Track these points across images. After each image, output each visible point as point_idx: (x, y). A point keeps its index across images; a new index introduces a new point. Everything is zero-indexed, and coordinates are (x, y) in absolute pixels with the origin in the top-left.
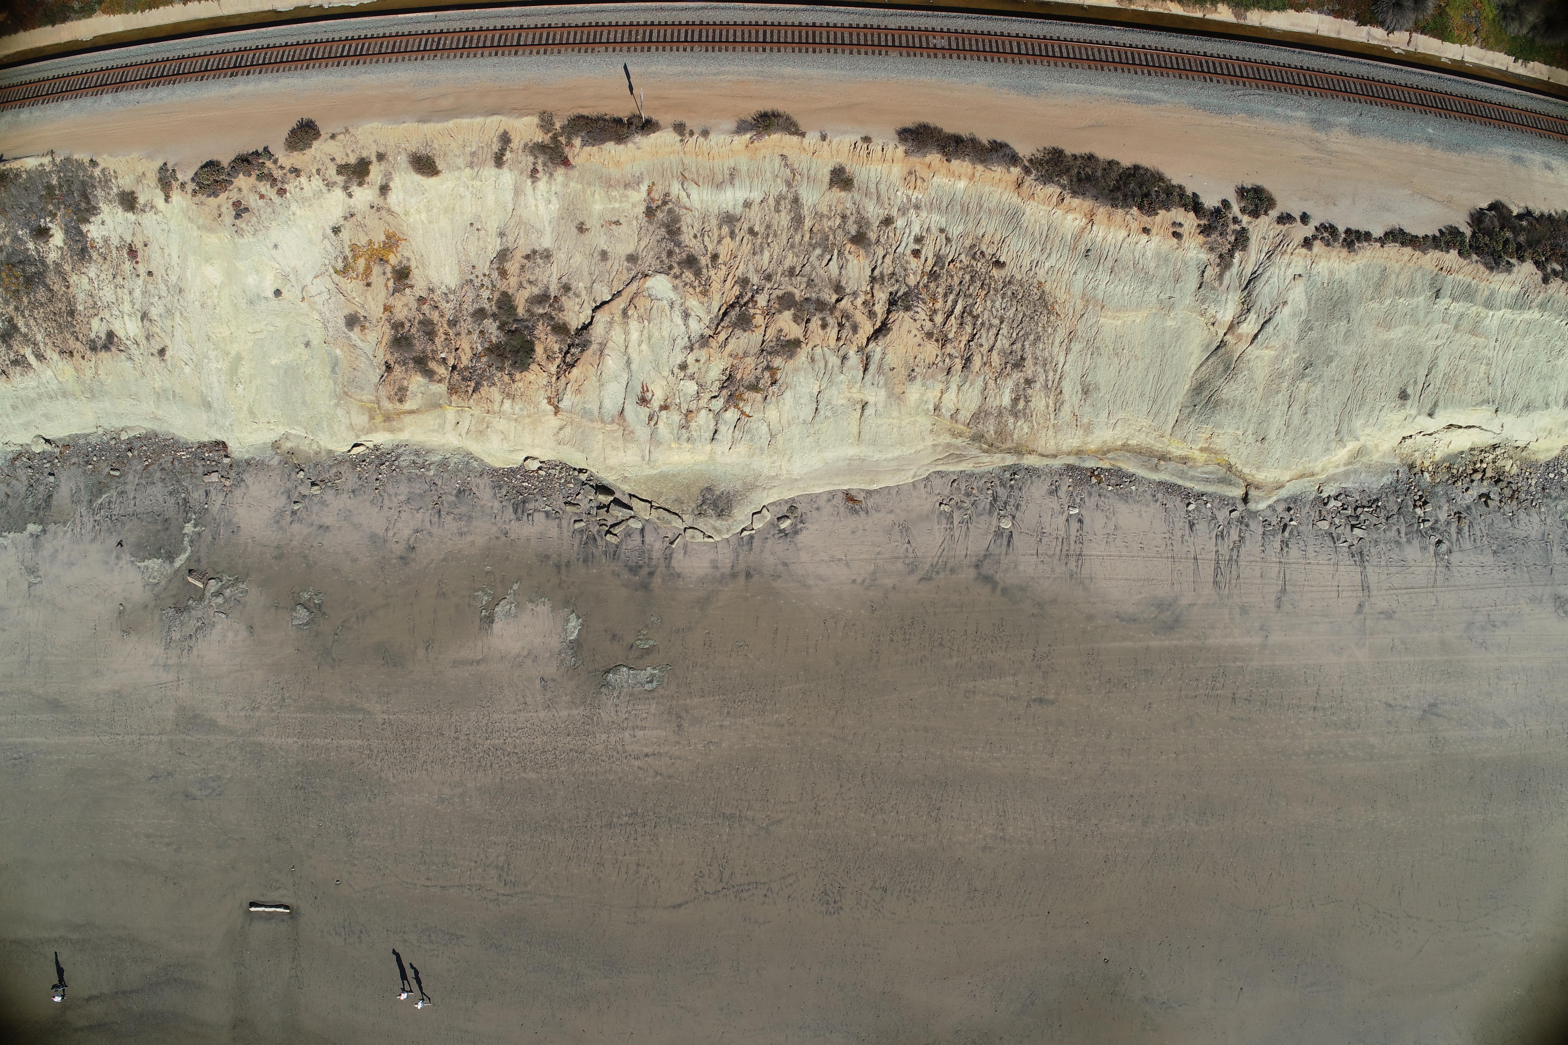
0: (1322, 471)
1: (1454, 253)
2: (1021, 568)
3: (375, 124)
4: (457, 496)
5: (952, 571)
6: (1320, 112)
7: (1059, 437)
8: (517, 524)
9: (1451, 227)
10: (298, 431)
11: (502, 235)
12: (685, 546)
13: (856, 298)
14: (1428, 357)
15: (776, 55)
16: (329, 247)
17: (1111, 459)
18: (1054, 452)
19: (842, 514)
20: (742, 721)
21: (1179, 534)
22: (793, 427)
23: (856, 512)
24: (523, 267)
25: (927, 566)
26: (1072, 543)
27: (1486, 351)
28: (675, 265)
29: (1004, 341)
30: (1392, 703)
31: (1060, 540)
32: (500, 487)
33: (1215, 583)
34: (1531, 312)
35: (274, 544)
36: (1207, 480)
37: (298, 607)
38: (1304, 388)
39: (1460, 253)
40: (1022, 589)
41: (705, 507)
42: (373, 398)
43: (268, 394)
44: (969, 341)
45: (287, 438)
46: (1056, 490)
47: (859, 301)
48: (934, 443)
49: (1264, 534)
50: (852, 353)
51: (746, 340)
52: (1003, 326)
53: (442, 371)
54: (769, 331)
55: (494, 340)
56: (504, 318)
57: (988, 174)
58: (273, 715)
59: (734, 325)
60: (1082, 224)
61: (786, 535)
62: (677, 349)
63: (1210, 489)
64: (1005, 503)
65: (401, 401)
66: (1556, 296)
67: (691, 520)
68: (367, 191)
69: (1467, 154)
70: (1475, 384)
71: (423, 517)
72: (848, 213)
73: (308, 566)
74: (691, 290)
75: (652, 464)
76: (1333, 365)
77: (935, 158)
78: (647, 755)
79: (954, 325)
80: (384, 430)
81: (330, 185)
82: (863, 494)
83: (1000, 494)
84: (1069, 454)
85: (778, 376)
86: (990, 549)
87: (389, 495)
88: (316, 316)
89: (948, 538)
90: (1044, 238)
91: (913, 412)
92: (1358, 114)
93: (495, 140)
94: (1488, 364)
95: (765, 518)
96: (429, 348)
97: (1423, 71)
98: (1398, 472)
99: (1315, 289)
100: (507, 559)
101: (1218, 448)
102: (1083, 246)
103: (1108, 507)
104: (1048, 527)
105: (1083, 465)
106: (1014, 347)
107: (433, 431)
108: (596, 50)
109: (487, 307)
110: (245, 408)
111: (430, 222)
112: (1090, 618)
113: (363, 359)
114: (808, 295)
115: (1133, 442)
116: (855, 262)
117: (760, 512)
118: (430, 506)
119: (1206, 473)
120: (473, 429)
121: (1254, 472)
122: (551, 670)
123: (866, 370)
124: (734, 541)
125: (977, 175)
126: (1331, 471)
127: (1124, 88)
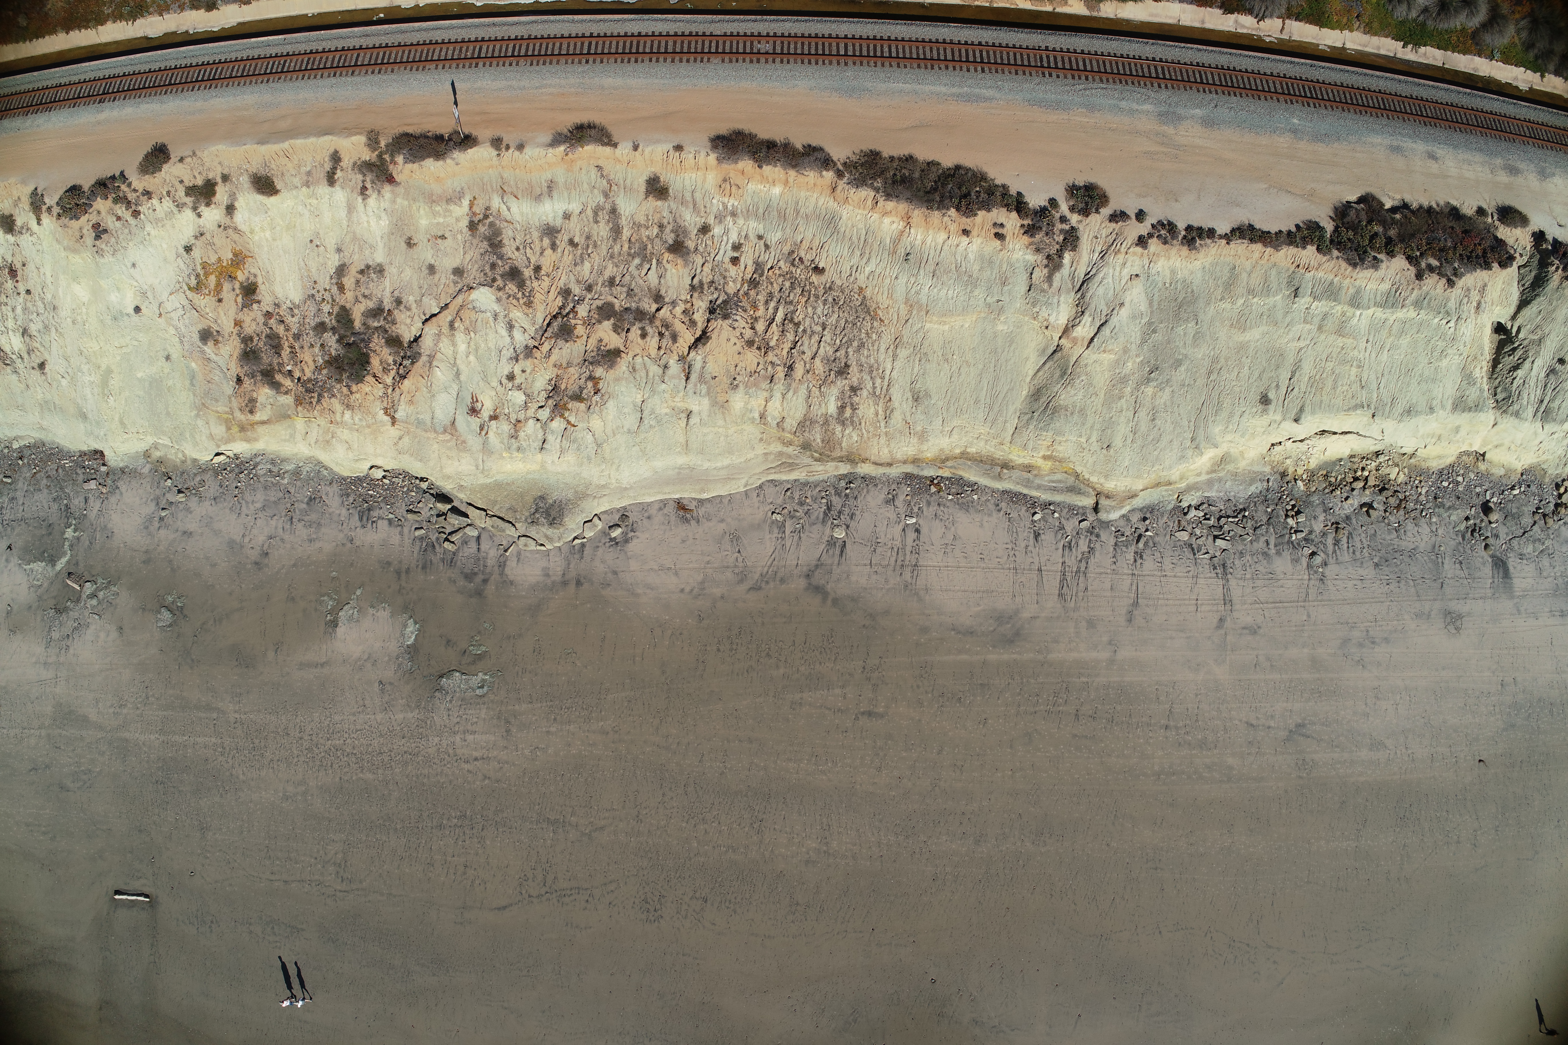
0: (1181, 479)
1: (1311, 249)
2: (854, 578)
3: (221, 147)
4: (308, 504)
5: (782, 581)
6: (1170, 104)
7: (892, 445)
8: (362, 531)
9: (1310, 221)
10: (165, 441)
11: (339, 250)
12: (519, 554)
13: (674, 307)
14: (1291, 359)
15: (598, 67)
16: (182, 265)
17: (951, 467)
18: (889, 461)
19: (672, 523)
20: (568, 727)
21: (1023, 545)
22: (618, 436)
23: (687, 521)
24: (358, 282)
25: (757, 576)
26: (908, 553)
27: (1356, 353)
28: (499, 278)
29: (828, 349)
30: (1254, 722)
31: (896, 550)
32: (348, 495)
33: (1060, 595)
34: (1405, 310)
35: (143, 549)
36: (1055, 489)
37: (163, 610)
38: (1150, 393)
39: (1318, 250)
40: (854, 600)
41: (537, 516)
42: (227, 409)
43: (136, 405)
44: (791, 349)
45: (156, 448)
46: (893, 500)
47: (679, 310)
48: (766, 451)
49: (1116, 544)
50: (673, 362)
51: (569, 351)
52: (825, 333)
53: (287, 383)
54: (590, 341)
55: (334, 353)
56: (342, 332)
57: (801, 179)
58: (138, 712)
59: (557, 336)
60: (900, 227)
61: (617, 543)
62: (504, 360)
63: (1058, 498)
64: (840, 512)
65: (251, 412)
66: (1432, 292)
67: (524, 528)
68: (215, 211)
69: (1336, 145)
70: (1345, 388)
71: (277, 524)
72: (665, 221)
73: (173, 570)
74: (515, 302)
75: (486, 473)
76: (1183, 368)
77: (746, 164)
78: (476, 759)
79: (776, 333)
80: (242, 440)
81: (180, 206)
82: (695, 503)
83: (834, 503)
84: (905, 462)
85: (600, 386)
86: (822, 559)
87: (247, 502)
88: (172, 331)
89: (779, 547)
90: (862, 242)
91: (739, 421)
92: (1213, 105)
93: (326, 159)
94: (1359, 367)
95: (596, 526)
96: (275, 361)
97: (1293, 59)
98: (1268, 481)
99: (1156, 290)
100: (352, 564)
101: (1061, 455)
102: (903, 250)
103: (947, 516)
104: (883, 536)
105: (921, 473)
106: (838, 354)
107: (285, 441)
108: (427, 67)
109: (327, 321)
110: (117, 419)
111: (274, 240)
112: (924, 630)
113: (218, 372)
114: (628, 305)
115: (972, 450)
116: (674, 271)
117: (590, 521)
118: (283, 514)
119: (1053, 482)
120: (321, 439)
121: (1102, 480)
122: (389, 674)
123: (688, 378)
124: (565, 549)
125: (791, 180)
126: (1192, 480)
127: (953, 86)
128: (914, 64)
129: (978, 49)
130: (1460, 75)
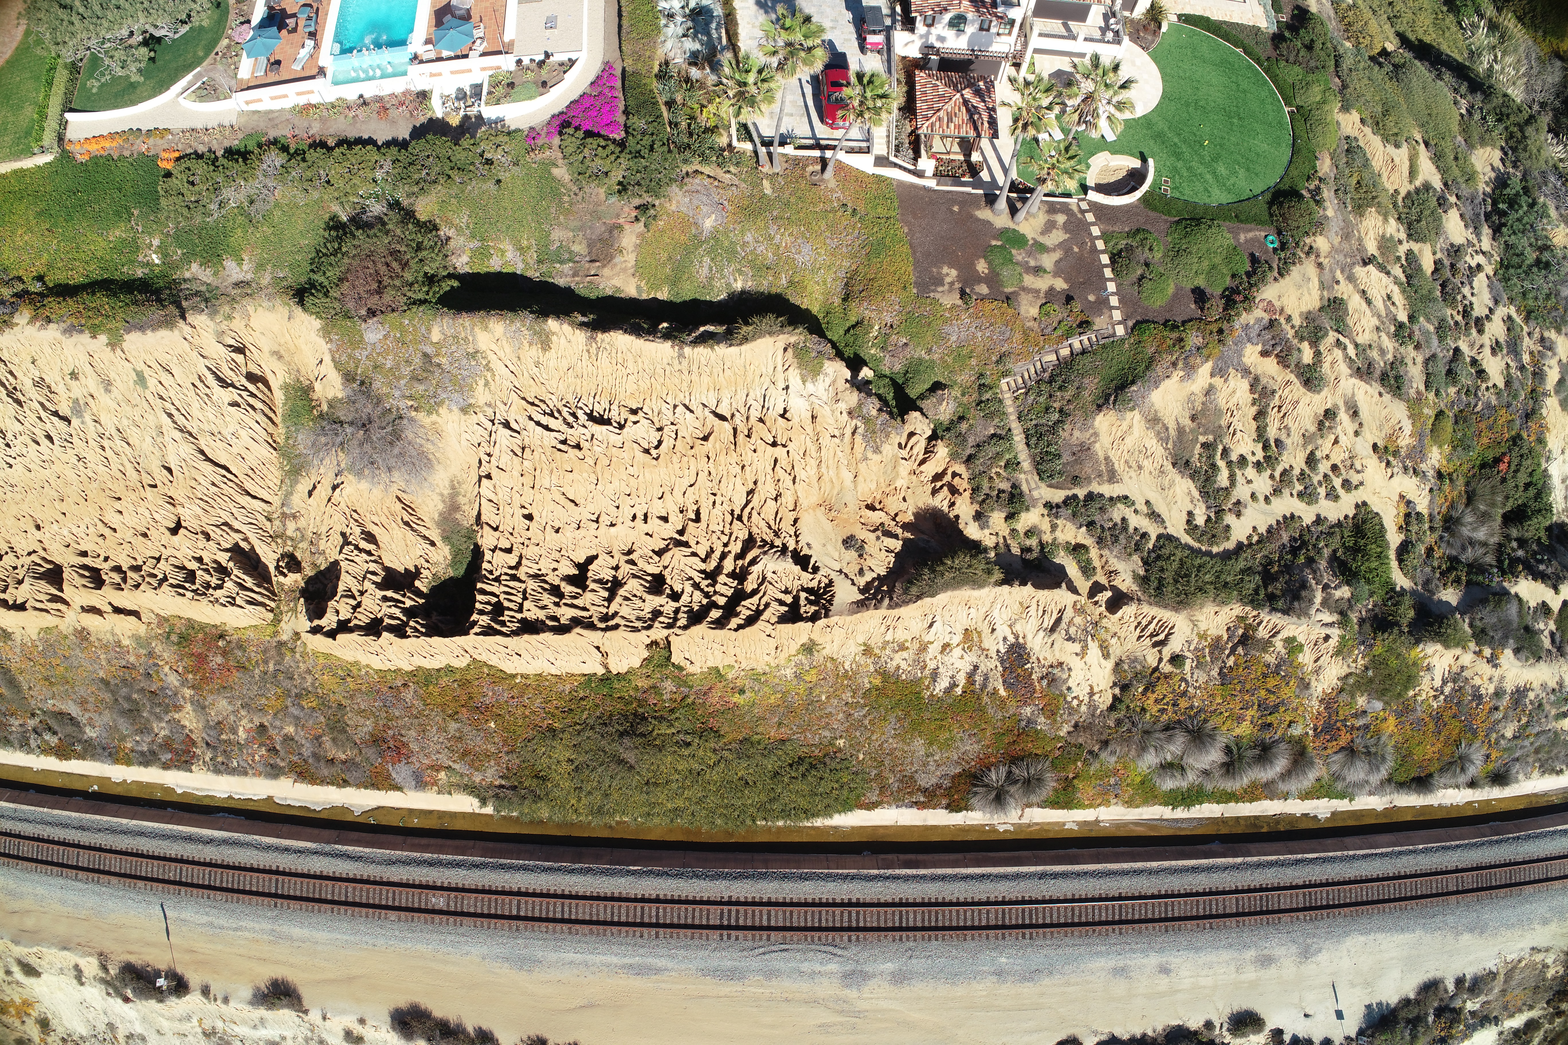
92: (908, 956)
127: (625, 956)
128: (586, 928)
129: (654, 906)
130: (1242, 822)
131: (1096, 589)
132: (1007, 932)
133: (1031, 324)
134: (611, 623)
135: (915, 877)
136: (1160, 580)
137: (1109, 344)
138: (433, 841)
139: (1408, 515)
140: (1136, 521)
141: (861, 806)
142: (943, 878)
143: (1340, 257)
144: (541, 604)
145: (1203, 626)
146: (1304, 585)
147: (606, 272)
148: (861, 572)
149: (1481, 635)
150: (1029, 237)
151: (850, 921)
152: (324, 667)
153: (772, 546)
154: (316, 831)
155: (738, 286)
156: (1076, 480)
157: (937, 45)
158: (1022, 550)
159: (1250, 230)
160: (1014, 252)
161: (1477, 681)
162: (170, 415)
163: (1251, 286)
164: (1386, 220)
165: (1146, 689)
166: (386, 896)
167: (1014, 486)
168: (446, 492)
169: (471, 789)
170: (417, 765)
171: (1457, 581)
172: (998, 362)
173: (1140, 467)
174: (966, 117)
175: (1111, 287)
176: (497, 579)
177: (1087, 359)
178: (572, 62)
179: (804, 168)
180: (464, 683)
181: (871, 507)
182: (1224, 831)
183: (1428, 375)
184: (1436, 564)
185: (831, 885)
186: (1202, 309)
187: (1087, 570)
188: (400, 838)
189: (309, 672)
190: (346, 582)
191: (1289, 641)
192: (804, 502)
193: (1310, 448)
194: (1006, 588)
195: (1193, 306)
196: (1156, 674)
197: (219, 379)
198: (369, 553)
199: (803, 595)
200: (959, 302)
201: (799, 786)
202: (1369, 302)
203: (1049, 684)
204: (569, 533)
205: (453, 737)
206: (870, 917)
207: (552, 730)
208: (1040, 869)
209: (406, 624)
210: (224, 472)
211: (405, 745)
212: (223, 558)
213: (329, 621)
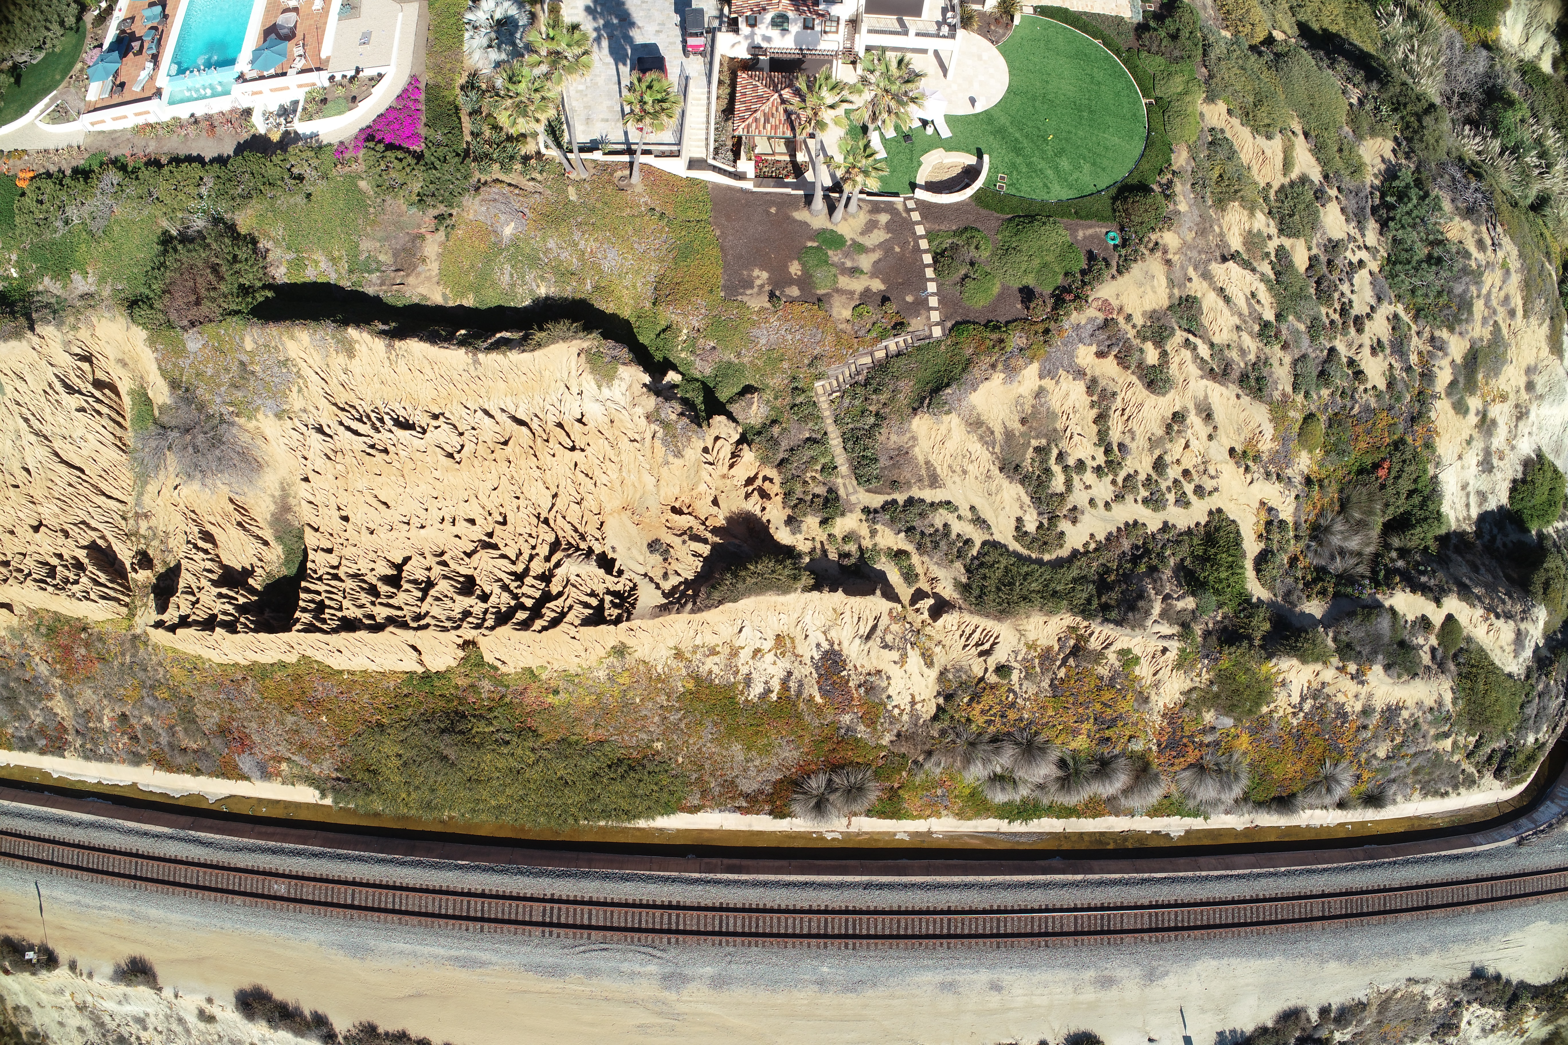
6: (677, 964)
69: (870, 992)
127: (451, 948)
128: (415, 920)
129: (480, 901)
130: (1086, 838)
131: (918, 595)
132: (829, 941)
133: (843, 326)
134: (422, 622)
135: (736, 882)
136: (982, 588)
137: (925, 346)
138: (279, 830)
139: (1269, 523)
140: (957, 527)
141: (684, 809)
142: (765, 884)
143: (1194, 254)
144: (359, 602)
145: (1031, 637)
146: (1141, 595)
147: (411, 280)
148: (665, 576)
149: (1345, 650)
150: (848, 237)
151: (670, 923)
152: (174, 660)
153: (578, 549)
154: (174, 817)
155: (542, 291)
156: (895, 485)
157: (764, 45)
158: (840, 555)
159: (1090, 227)
160: (830, 253)
161: (1340, 698)
162: (26, 420)
163: (1084, 283)
164: (1252, 214)
165: (972, 700)
166: (233, 881)
167: (830, 491)
168: (277, 493)
169: (312, 781)
170: (260, 756)
171: (1323, 593)
172: (810, 365)
173: (965, 472)
174: (783, 117)
175: (932, 287)
176: (320, 579)
177: (903, 361)
178: (381, 76)
179: (611, 174)
180: (297, 678)
181: (676, 511)
182: (1066, 846)
183: (1296, 376)
184: (1299, 574)
185: (651, 887)
186: (1028, 308)
187: (909, 576)
188: (249, 826)
189: (160, 664)
190: (185, 579)
191: (1124, 653)
192: (608, 507)
193: (1157, 453)
194: (815, 594)
195: (1019, 306)
196: (982, 685)
197: (66, 386)
198: (206, 552)
199: (608, 598)
200: (768, 305)
201: (619, 787)
202: (1227, 300)
203: (867, 692)
204: (383, 534)
205: (291, 730)
206: (690, 921)
207: (380, 726)
208: (865, 878)
209: (237, 620)
210: (79, 473)
211: (248, 736)
212: (81, 554)
213: (171, 616)
